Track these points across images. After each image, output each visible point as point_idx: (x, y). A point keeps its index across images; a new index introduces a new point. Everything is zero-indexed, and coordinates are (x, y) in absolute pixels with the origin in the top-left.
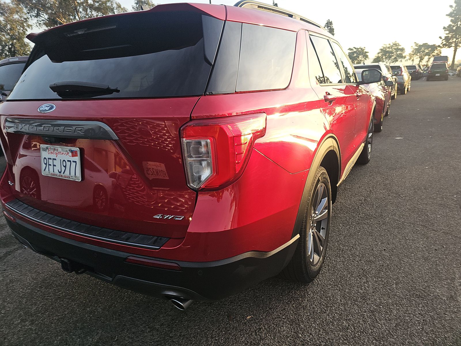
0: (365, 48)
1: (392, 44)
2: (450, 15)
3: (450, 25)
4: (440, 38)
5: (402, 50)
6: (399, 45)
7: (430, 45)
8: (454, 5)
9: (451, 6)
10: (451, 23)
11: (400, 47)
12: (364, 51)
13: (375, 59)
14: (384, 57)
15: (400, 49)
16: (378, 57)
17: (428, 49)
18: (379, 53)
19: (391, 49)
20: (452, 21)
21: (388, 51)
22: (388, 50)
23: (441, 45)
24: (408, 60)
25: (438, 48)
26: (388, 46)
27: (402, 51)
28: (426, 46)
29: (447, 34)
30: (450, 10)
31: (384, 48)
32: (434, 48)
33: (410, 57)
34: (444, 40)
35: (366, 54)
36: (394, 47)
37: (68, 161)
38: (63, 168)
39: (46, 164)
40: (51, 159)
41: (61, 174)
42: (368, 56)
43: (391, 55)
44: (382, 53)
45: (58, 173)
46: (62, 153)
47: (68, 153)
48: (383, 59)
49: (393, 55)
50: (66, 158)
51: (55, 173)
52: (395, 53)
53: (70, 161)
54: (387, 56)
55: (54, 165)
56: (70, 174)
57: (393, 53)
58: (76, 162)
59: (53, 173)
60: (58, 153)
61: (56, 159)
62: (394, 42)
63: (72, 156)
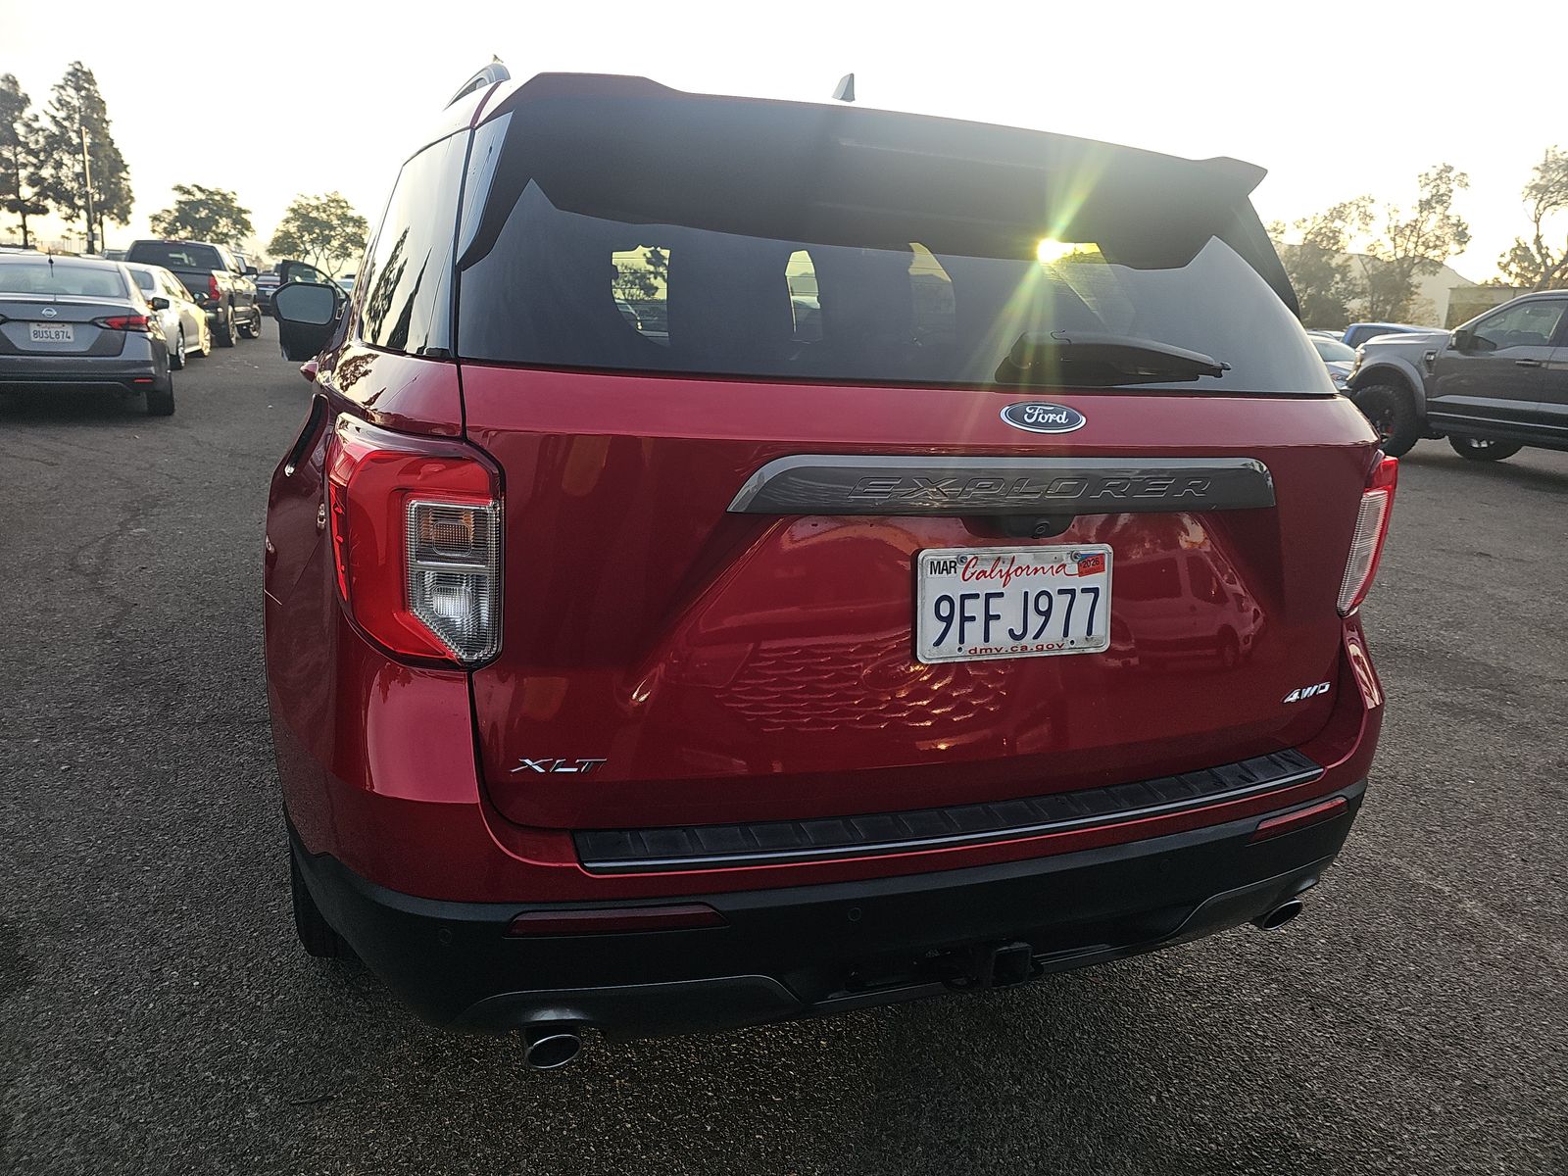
0: (234, 193)
1: (325, 200)
5: (359, 222)
6: (348, 207)
11: (350, 213)
12: (233, 204)
13: (276, 240)
14: (306, 237)
15: (352, 219)
16: (287, 234)
18: (287, 221)
19: (324, 216)
21: (315, 218)
22: (314, 214)
26: (314, 203)
27: (359, 227)
31: (301, 206)
35: (244, 216)
36: (333, 210)
37: (1061, 592)
38: (1035, 621)
39: (949, 620)
40: (976, 596)
41: (1024, 642)
42: (252, 225)
43: (327, 232)
44: (298, 223)
45: (1011, 642)
46: (1036, 570)
47: (1064, 566)
48: (303, 242)
49: (333, 233)
50: (1053, 583)
51: (991, 644)
52: (339, 229)
53: (1072, 592)
54: (315, 235)
55: (989, 618)
56: (1066, 634)
57: (332, 228)
58: (1096, 591)
59: (980, 644)
60: (1016, 571)
61: (1001, 595)
62: (330, 194)
63: (1081, 574)
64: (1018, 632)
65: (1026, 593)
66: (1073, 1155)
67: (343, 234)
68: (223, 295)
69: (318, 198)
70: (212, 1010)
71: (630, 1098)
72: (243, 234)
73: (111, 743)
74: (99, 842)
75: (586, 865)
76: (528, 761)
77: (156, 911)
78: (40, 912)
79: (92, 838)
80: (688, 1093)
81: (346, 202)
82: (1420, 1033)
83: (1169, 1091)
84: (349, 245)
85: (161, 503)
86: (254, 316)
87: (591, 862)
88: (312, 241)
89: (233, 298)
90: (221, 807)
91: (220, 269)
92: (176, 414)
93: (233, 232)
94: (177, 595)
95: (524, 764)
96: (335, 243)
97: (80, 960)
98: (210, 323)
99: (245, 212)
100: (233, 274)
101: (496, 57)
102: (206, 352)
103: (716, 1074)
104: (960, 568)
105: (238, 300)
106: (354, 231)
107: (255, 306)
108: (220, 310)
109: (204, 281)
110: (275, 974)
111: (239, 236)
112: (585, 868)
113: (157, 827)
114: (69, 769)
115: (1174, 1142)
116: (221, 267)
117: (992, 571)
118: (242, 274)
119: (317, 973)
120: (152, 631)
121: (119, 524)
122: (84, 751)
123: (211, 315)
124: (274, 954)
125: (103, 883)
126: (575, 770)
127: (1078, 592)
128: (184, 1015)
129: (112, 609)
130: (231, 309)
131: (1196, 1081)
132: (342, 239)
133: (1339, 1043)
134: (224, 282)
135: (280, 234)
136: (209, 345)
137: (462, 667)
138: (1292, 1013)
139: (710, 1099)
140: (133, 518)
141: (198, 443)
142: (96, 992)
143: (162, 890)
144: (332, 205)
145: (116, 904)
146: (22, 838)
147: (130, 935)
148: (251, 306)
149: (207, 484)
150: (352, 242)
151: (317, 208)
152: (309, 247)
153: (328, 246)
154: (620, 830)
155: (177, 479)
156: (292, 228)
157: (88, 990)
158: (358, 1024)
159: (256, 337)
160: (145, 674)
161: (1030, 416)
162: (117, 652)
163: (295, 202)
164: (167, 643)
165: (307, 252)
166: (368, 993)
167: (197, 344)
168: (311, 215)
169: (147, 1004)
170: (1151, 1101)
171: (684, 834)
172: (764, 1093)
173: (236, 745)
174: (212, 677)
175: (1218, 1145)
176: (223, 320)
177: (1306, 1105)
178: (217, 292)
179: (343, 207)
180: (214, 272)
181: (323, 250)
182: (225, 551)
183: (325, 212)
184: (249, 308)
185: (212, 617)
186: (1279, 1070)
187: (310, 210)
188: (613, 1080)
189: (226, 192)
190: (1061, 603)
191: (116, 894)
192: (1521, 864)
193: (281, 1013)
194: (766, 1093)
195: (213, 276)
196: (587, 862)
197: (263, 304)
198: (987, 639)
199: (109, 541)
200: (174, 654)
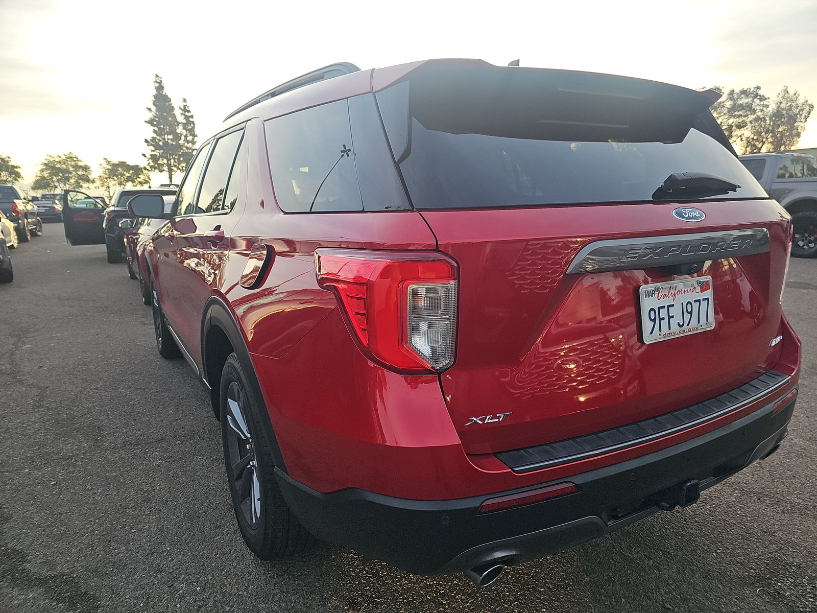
0: (9, 158)
1: (64, 158)
2: (151, 122)
3: (154, 138)
4: (144, 155)
5: (86, 168)
6: (78, 161)
7: (131, 165)
8: (154, 108)
9: (149, 109)
10: (155, 136)
11: (80, 164)
12: (9, 164)
13: (37, 182)
14: (55, 179)
15: (81, 167)
16: (43, 178)
17: (128, 171)
18: (42, 171)
19: (64, 166)
20: (155, 131)
21: (59, 168)
22: (58, 166)
23: (148, 168)
24: (100, 187)
25: (145, 172)
26: (58, 159)
27: (86, 171)
28: (123, 164)
29: (152, 151)
30: (149, 116)
31: (50, 162)
32: (137, 170)
33: (102, 182)
34: (149, 159)
35: (16, 170)
36: (69, 163)
37: (695, 301)
38: (687, 316)
39: (654, 320)
40: (663, 307)
41: (683, 328)
42: (21, 174)
43: (67, 175)
44: (49, 171)
45: (679, 329)
46: (685, 291)
47: (695, 288)
48: (53, 182)
49: (70, 175)
50: (692, 297)
51: (671, 331)
52: (74, 173)
53: (699, 301)
54: (60, 177)
55: (670, 317)
56: (699, 322)
57: (70, 173)
58: (707, 299)
59: (667, 331)
60: (677, 293)
61: (673, 305)
62: (66, 154)
63: (702, 291)
64: (681, 324)
65: (682, 303)
66: (694, 589)
67: (77, 176)
68: (21, 213)
69: (60, 157)
70: (216, 601)
71: (469, 604)
72: (16, 180)
73: (74, 465)
74: (97, 521)
75: (516, 469)
76: (474, 418)
77: (152, 554)
78: (82, 566)
79: (92, 519)
80: (496, 595)
81: (77, 158)
82: (809, 502)
83: (719, 549)
84: (80, 181)
85: (32, 330)
86: (38, 224)
87: (518, 467)
88: (58, 181)
89: (27, 215)
90: (159, 490)
91: (17, 199)
92: (14, 281)
93: (10, 179)
94: (69, 379)
95: (472, 420)
96: (72, 181)
97: (121, 588)
98: (17, 229)
99: (16, 167)
100: (24, 201)
101: (157, 76)
102: (16, 245)
103: (504, 583)
104: (656, 293)
105: (29, 216)
106: (83, 173)
107: (38, 218)
108: (20, 221)
109: (10, 206)
110: (241, 575)
111: (14, 181)
112: (514, 471)
113: (127, 507)
114: (56, 483)
115: (734, 573)
116: (18, 198)
117: (669, 294)
118: (29, 201)
119: (264, 570)
120: (65, 400)
121: (13, 344)
122: (59, 472)
123: (16, 225)
124: (235, 564)
125: (113, 543)
126: (497, 420)
127: (701, 300)
128: (200, 607)
129: (34, 392)
130: (26, 220)
131: (728, 542)
132: (76, 178)
133: (778, 513)
134: (20, 205)
135: (39, 178)
136: (17, 242)
137: (435, 372)
138: (751, 503)
139: (508, 596)
140: (19, 340)
141: (35, 295)
142: (141, 605)
143: (150, 541)
144: (68, 160)
145: (126, 553)
146: (48, 526)
147: (144, 569)
148: (36, 219)
149: (53, 317)
150: (82, 180)
151: (60, 162)
152: (57, 184)
153: (68, 183)
154: (518, 450)
155: (34, 316)
156: (46, 174)
157: (135, 604)
158: (302, 593)
159: (40, 235)
160: (74, 424)
161: (686, 214)
162: (49, 415)
163: (46, 159)
164: (78, 406)
165: (56, 187)
166: (299, 576)
167: (10, 241)
168: (56, 166)
169: (175, 605)
170: (714, 555)
171: (548, 447)
172: (534, 588)
173: (150, 456)
174: (115, 421)
175: (754, 570)
176: (22, 227)
177: (781, 544)
178: (18, 211)
179: (74, 161)
180: (15, 201)
181: (65, 185)
182: (85, 352)
183: (64, 164)
184: (34, 220)
185: (97, 388)
186: (761, 530)
187: (55, 164)
188: (454, 597)
189: (4, 157)
190: (696, 305)
191: (123, 548)
192: (807, 419)
193: (256, 596)
194: (535, 588)
195: (14, 202)
196: (515, 468)
197: (42, 217)
198: (670, 329)
199: (12, 354)
200: (85, 411)
